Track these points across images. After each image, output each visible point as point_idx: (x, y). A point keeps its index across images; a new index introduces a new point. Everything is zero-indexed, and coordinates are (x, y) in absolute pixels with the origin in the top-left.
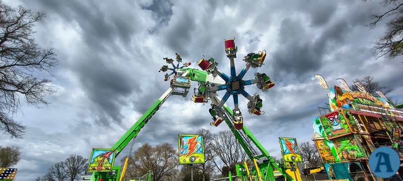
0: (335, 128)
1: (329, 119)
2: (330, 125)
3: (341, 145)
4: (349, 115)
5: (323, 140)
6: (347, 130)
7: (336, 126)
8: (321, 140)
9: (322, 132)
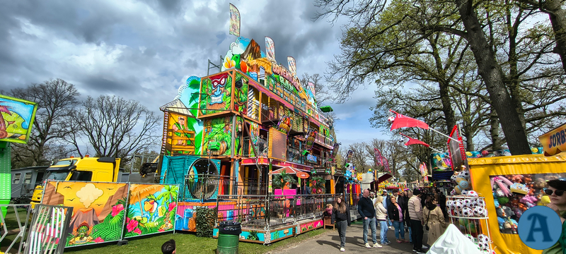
0: (214, 100)
1: (213, 83)
2: (209, 93)
3: (211, 131)
4: (244, 84)
5: (187, 116)
6: (227, 106)
7: (216, 96)
8: (183, 115)
9: (193, 102)
